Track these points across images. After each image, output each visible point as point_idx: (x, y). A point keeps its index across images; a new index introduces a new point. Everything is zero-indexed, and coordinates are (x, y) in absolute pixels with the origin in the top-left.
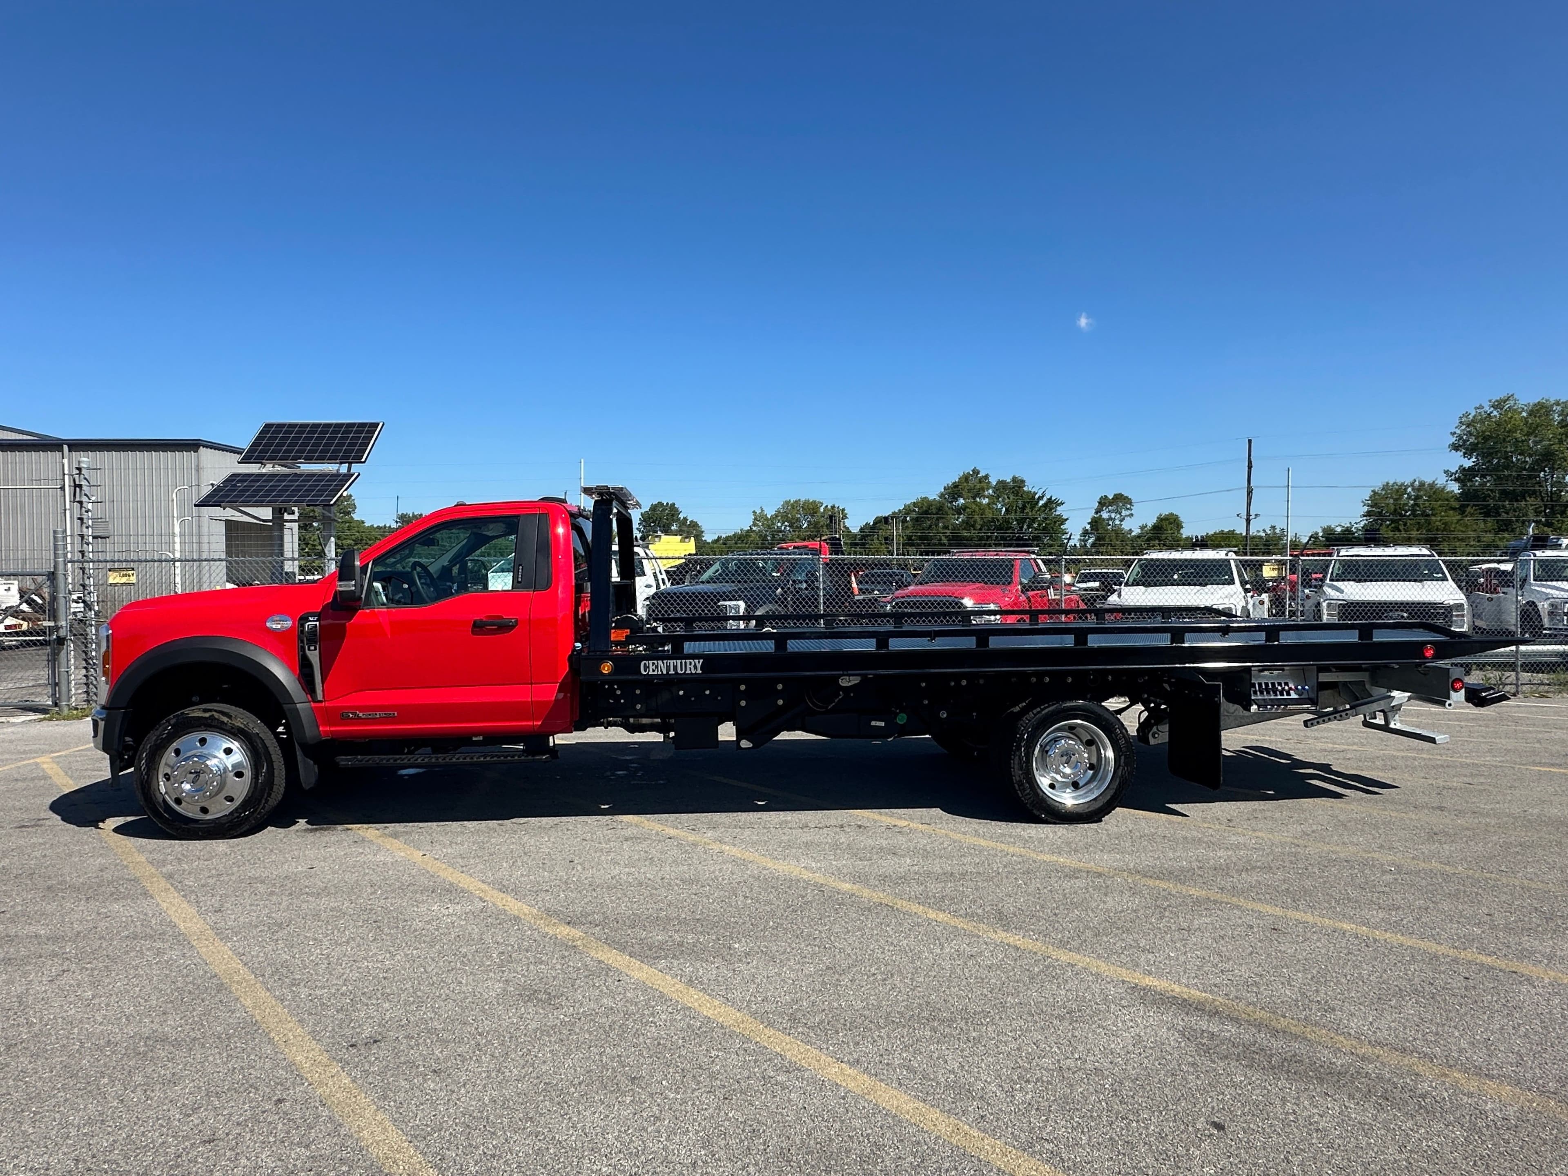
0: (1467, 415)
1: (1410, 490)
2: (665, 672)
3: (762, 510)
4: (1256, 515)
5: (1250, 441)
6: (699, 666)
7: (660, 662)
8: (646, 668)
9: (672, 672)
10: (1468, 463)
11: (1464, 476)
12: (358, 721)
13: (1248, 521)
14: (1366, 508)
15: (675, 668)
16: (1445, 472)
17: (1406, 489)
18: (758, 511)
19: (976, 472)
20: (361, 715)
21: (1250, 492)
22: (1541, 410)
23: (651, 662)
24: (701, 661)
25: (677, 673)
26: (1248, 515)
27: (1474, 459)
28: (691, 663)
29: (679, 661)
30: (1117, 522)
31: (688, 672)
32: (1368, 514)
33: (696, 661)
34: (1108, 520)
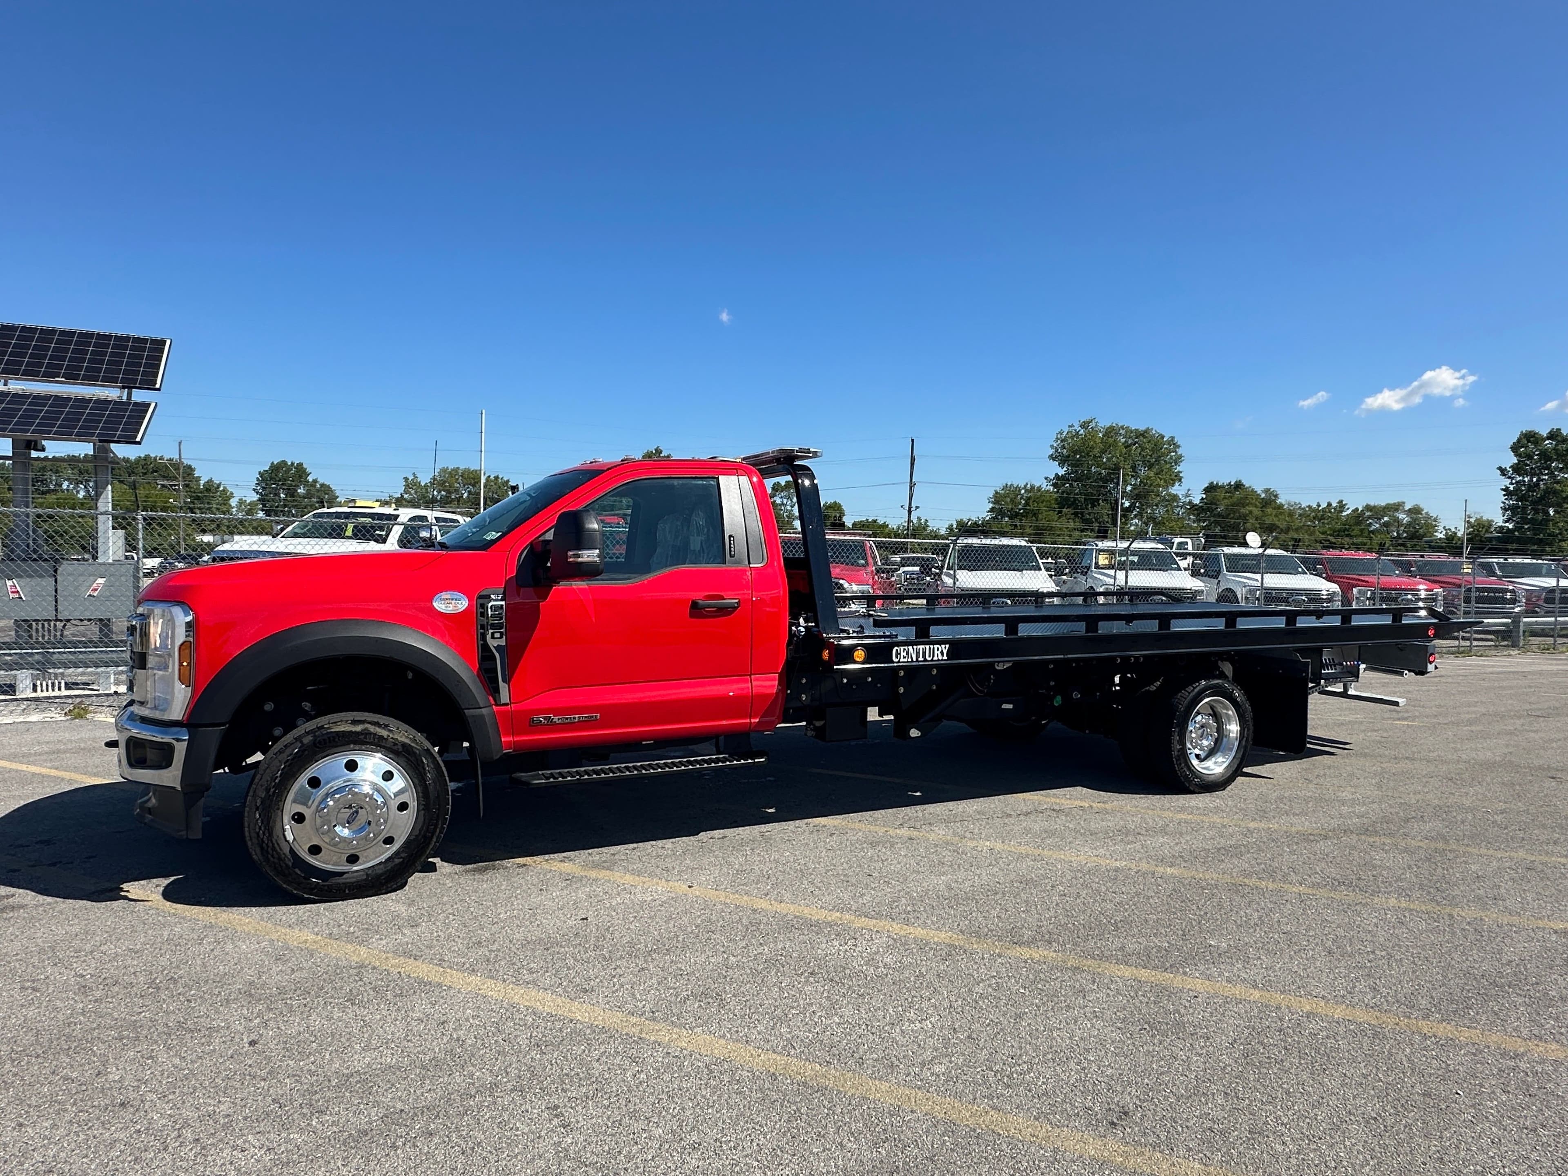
0: (1061, 433)
1: (1023, 491)
2: (914, 659)
3: (416, 477)
4: (917, 507)
5: (913, 441)
6: (945, 652)
7: (910, 648)
8: (898, 654)
9: (921, 659)
10: (1062, 472)
11: (1058, 481)
12: (552, 727)
13: (910, 512)
14: (991, 505)
15: (924, 653)
16: (1046, 478)
17: (1020, 491)
18: (411, 478)
19: (658, 451)
20: (556, 719)
21: (912, 486)
22: (1111, 432)
23: (902, 648)
24: (947, 646)
25: (925, 660)
26: (910, 507)
27: (1065, 469)
28: (938, 649)
29: (928, 647)
30: (789, 508)
31: (935, 658)
32: (992, 510)
33: (943, 646)
34: (781, 505)
